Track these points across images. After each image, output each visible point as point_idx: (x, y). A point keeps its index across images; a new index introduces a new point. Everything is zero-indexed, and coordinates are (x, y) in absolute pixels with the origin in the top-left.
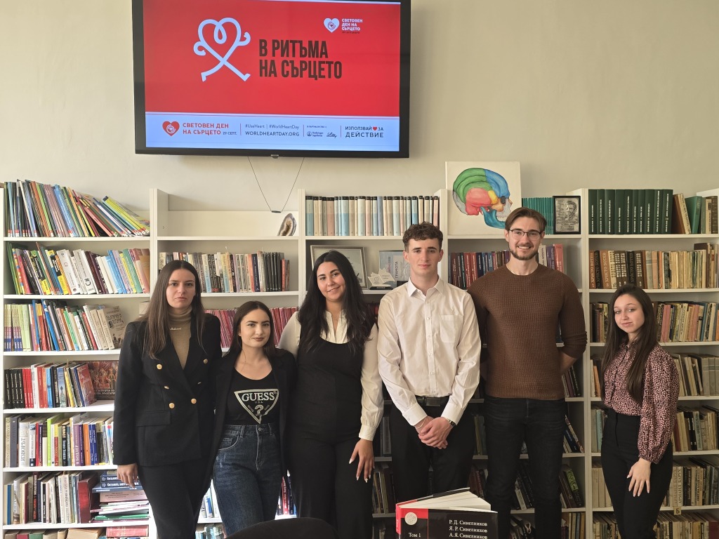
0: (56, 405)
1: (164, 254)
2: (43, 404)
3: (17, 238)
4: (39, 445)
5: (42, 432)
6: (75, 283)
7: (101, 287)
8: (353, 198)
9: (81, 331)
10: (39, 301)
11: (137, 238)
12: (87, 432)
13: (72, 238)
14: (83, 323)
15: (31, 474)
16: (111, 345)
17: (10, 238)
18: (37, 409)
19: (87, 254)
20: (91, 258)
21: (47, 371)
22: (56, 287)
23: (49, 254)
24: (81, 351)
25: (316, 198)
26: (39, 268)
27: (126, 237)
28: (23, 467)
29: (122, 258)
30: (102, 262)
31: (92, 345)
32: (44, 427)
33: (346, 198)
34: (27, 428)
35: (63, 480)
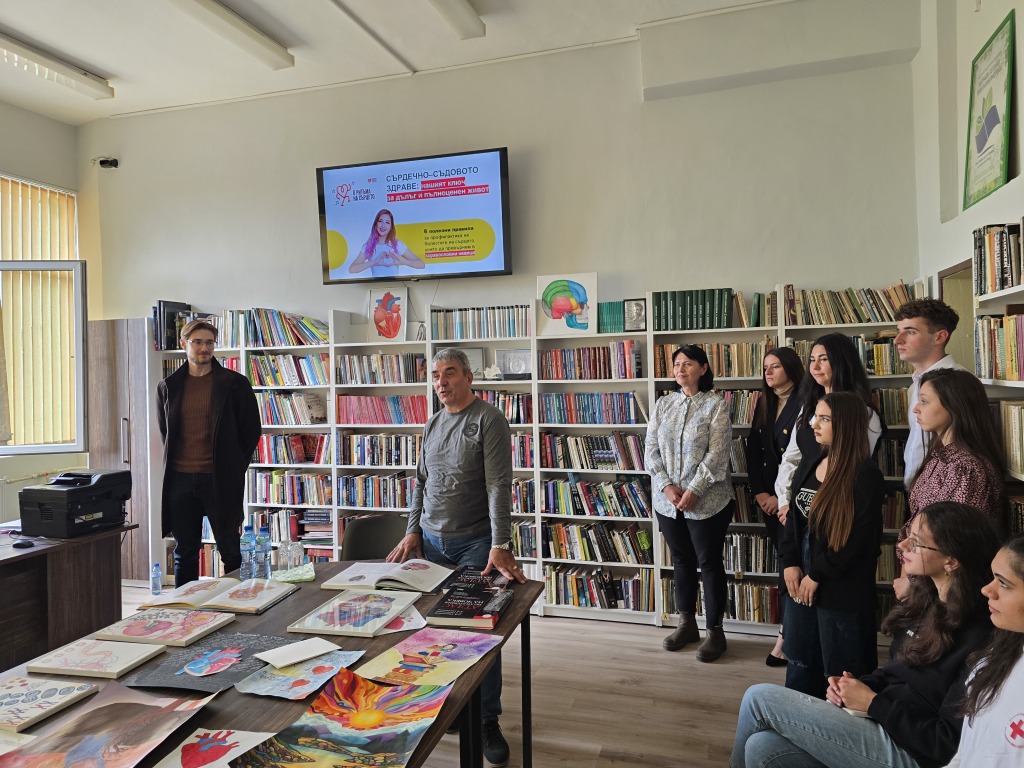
0: (278, 462)
1: (339, 357)
2: (270, 462)
3: (251, 348)
4: (268, 489)
5: (270, 480)
6: (286, 378)
7: (302, 382)
8: (466, 310)
9: (291, 412)
10: (266, 391)
11: (322, 345)
12: (295, 481)
13: (284, 347)
14: (292, 405)
15: (264, 508)
16: (309, 421)
17: (249, 348)
18: (266, 464)
19: (294, 357)
20: (296, 360)
21: (272, 438)
22: (276, 382)
23: (271, 358)
24: (290, 424)
25: (440, 311)
26: (265, 368)
27: (314, 346)
28: (259, 504)
29: (315, 360)
30: (302, 362)
31: (298, 422)
32: (271, 476)
33: (460, 310)
34: (261, 476)
35: (282, 514)
